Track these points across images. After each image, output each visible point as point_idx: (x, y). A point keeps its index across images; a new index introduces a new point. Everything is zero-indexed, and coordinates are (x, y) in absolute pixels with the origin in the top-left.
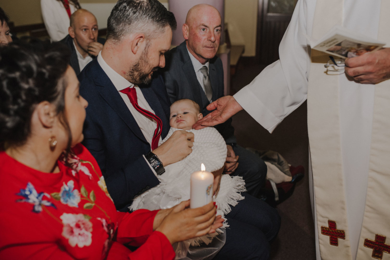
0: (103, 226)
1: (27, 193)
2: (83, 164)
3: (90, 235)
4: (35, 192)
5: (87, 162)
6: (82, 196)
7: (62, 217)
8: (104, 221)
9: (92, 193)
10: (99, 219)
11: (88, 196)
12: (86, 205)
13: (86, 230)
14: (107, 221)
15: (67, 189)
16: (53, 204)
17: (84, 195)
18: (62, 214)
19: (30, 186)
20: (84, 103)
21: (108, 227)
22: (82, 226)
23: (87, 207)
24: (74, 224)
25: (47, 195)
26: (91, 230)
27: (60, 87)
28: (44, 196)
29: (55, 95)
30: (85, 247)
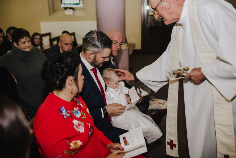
0: (89, 126)
1: (62, 110)
2: (80, 103)
3: (84, 129)
4: (64, 110)
5: (82, 102)
6: (81, 114)
7: (73, 121)
8: (89, 124)
9: (85, 113)
10: (87, 123)
11: (84, 114)
12: (83, 117)
13: (82, 127)
14: (90, 125)
15: (76, 110)
16: (71, 115)
17: (82, 114)
18: (73, 120)
19: (63, 107)
20: (83, 77)
21: (91, 127)
22: (80, 125)
23: (83, 118)
24: (78, 124)
25: (69, 111)
26: (84, 127)
27: (76, 71)
28: (68, 112)
29: (75, 74)
30: (82, 133)
